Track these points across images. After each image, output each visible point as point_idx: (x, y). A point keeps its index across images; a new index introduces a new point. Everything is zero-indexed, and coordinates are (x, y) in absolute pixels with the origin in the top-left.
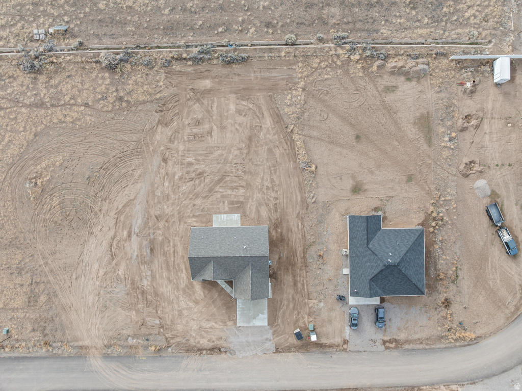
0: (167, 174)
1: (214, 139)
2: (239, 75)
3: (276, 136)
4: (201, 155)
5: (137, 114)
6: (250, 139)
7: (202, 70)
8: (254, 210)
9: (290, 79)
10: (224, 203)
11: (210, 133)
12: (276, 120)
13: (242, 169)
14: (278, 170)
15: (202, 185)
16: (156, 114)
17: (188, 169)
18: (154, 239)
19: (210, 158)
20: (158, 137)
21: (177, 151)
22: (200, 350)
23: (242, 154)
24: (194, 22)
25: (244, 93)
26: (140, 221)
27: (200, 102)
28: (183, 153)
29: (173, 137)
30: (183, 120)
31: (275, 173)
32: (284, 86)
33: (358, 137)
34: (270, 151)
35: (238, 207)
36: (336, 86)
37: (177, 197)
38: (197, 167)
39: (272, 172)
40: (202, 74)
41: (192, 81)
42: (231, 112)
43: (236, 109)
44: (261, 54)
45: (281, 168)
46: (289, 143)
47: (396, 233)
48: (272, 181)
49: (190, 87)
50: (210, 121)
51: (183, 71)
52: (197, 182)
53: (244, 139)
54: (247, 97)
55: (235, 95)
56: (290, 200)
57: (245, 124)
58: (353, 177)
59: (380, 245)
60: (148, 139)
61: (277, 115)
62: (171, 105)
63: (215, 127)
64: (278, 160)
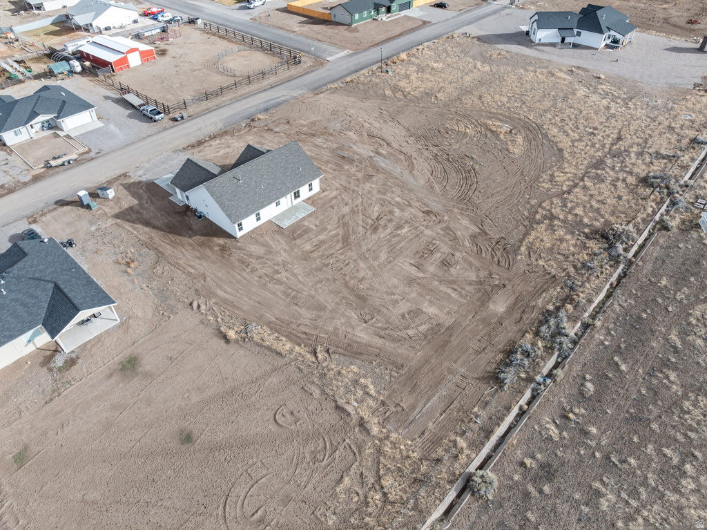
0: (410, 206)
1: (406, 265)
2: (478, 352)
3: (331, 329)
4: (399, 242)
5: (514, 222)
6: (363, 299)
7: (527, 315)
8: (271, 243)
9: (403, 418)
10: (316, 226)
11: (418, 266)
12: (355, 345)
13: (334, 265)
14: (284, 297)
15: (360, 223)
16: (498, 236)
17: (394, 223)
18: (351, 164)
19: (385, 247)
20: (465, 222)
21: (427, 227)
23: (353, 278)
24: (630, 361)
25: (440, 337)
26: (383, 165)
27: (474, 283)
28: (419, 230)
29: (451, 233)
30: (465, 254)
32: (399, 398)
33: (187, 438)
35: (294, 232)
36: (310, 486)
37: (374, 199)
38: (388, 231)
39: (290, 291)
40: (520, 311)
41: (517, 294)
42: (426, 304)
43: (424, 313)
45: (282, 302)
46: (303, 336)
47: (7, 333)
48: (279, 282)
49: (509, 287)
50: (435, 275)
51: (544, 295)
52: (370, 221)
53: (371, 292)
54: (430, 337)
55: (447, 325)
56: (231, 282)
57: (391, 308)
58: (147, 375)
59: (31, 296)
60: (471, 214)
61: (361, 354)
62: (499, 255)
63: (421, 275)
64: (296, 308)
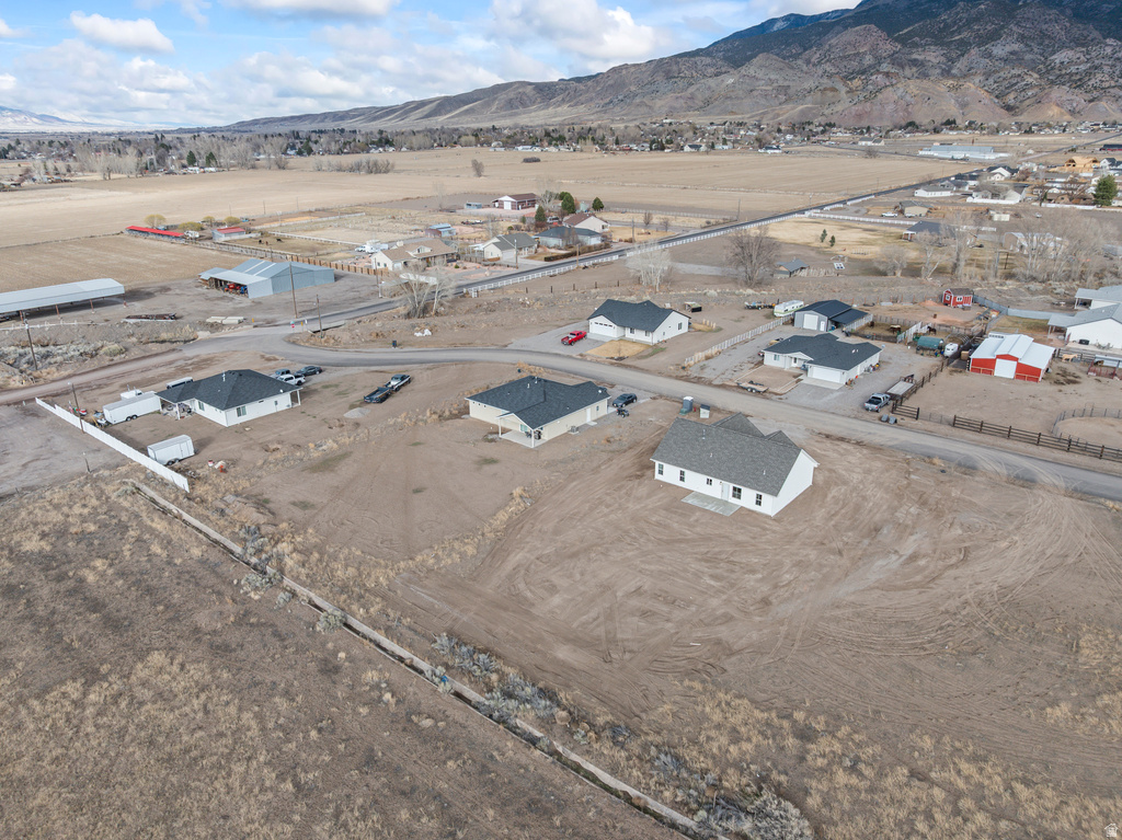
0: (776, 587)
2: (489, 631)
3: (527, 540)
4: (683, 578)
5: (778, 689)
6: (574, 555)
8: (655, 497)
10: (697, 521)
11: (638, 592)
15: (717, 550)
16: (726, 667)
17: (725, 574)
18: (863, 537)
19: (670, 568)
20: (755, 636)
21: (728, 601)
22: (859, 443)
23: (607, 549)
24: (466, 780)
25: (514, 605)
27: (611, 636)
28: (717, 595)
29: (719, 621)
30: (673, 631)
31: (579, 512)
33: (418, 491)
34: (556, 532)
35: (679, 508)
37: (778, 557)
40: (558, 671)
41: (592, 673)
42: (567, 597)
43: (552, 595)
44: (410, 634)
48: (593, 509)
49: (607, 666)
50: (621, 605)
51: (594, 700)
52: (723, 556)
55: (532, 610)
56: (590, 487)
57: (561, 573)
58: (479, 469)
60: (779, 644)
62: (678, 663)
63: (619, 594)
